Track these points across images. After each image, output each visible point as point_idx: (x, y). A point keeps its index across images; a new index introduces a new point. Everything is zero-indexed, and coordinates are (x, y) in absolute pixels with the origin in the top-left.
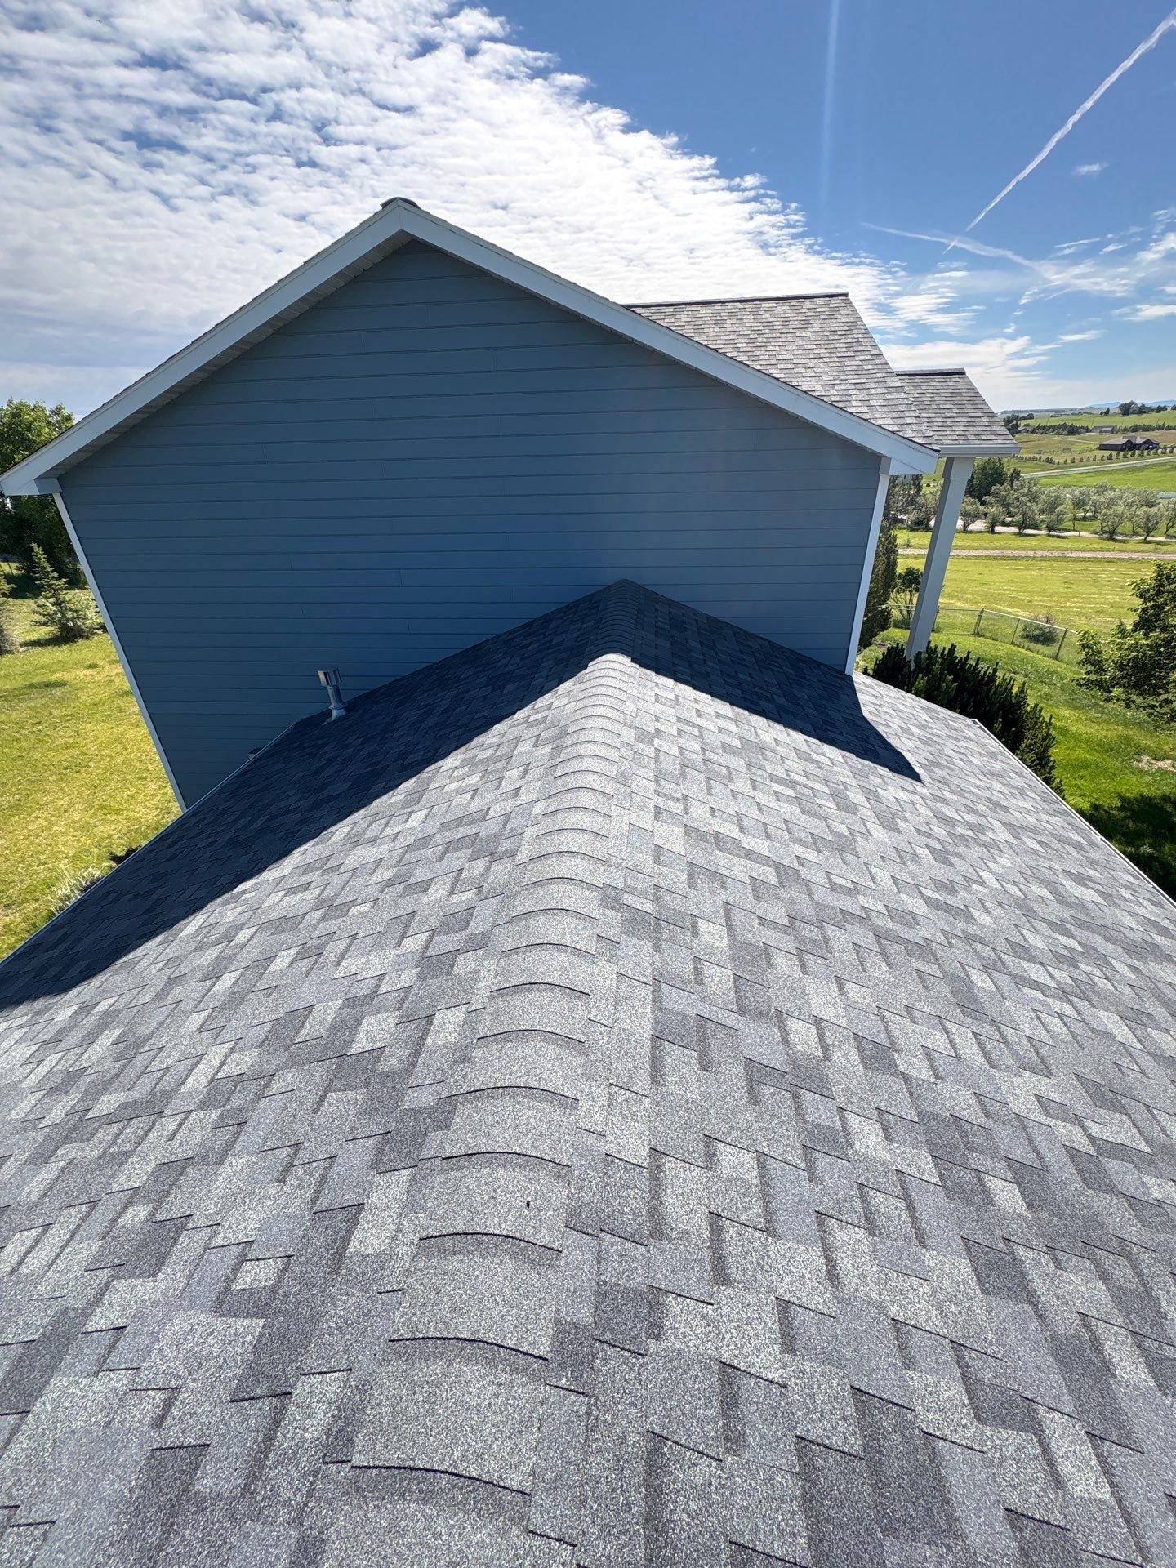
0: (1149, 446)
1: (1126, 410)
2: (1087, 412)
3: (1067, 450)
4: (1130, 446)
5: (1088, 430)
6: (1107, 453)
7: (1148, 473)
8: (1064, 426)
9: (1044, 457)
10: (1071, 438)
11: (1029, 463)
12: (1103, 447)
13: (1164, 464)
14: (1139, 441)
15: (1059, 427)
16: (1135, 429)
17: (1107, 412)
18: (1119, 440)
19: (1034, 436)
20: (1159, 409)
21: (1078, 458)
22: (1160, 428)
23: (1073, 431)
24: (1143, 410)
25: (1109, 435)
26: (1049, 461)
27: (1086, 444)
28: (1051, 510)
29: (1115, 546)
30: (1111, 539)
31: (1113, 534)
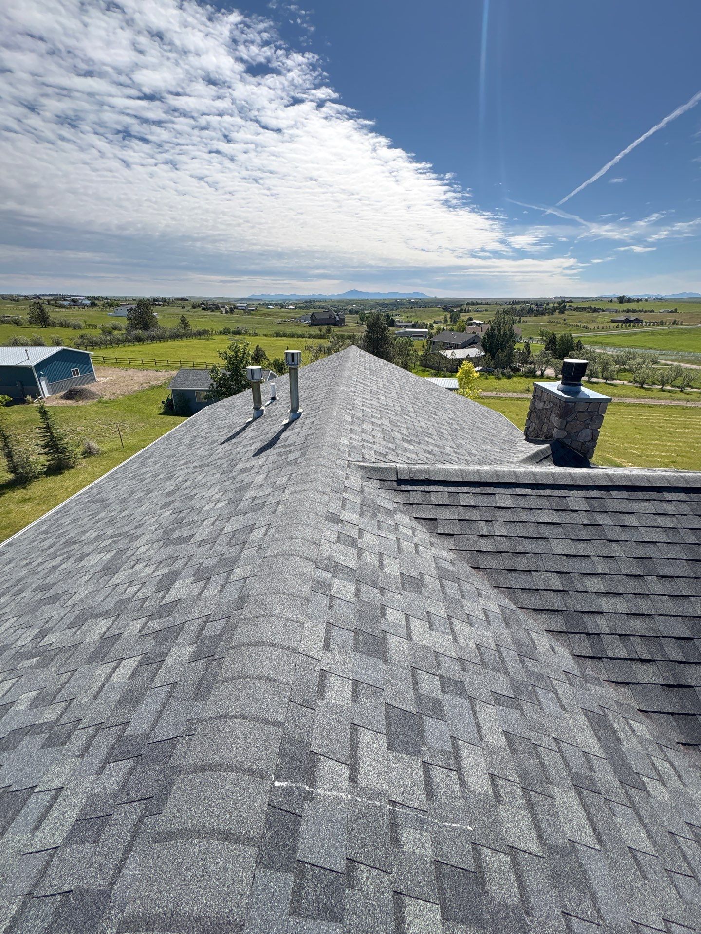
0: (638, 321)
1: (621, 300)
2: (599, 299)
3: (594, 322)
4: (627, 321)
5: (603, 311)
6: (616, 324)
7: (639, 336)
8: (590, 308)
9: (583, 325)
10: (595, 315)
11: (574, 328)
12: (613, 321)
13: (646, 332)
14: (632, 319)
15: (588, 308)
16: (628, 311)
17: (611, 301)
18: (622, 317)
19: (575, 313)
20: (639, 300)
21: (601, 326)
22: (641, 311)
23: (595, 311)
24: (630, 300)
25: (615, 314)
26: (585, 327)
27: (604, 318)
28: (605, 369)
29: (648, 393)
30: (642, 387)
31: (642, 383)
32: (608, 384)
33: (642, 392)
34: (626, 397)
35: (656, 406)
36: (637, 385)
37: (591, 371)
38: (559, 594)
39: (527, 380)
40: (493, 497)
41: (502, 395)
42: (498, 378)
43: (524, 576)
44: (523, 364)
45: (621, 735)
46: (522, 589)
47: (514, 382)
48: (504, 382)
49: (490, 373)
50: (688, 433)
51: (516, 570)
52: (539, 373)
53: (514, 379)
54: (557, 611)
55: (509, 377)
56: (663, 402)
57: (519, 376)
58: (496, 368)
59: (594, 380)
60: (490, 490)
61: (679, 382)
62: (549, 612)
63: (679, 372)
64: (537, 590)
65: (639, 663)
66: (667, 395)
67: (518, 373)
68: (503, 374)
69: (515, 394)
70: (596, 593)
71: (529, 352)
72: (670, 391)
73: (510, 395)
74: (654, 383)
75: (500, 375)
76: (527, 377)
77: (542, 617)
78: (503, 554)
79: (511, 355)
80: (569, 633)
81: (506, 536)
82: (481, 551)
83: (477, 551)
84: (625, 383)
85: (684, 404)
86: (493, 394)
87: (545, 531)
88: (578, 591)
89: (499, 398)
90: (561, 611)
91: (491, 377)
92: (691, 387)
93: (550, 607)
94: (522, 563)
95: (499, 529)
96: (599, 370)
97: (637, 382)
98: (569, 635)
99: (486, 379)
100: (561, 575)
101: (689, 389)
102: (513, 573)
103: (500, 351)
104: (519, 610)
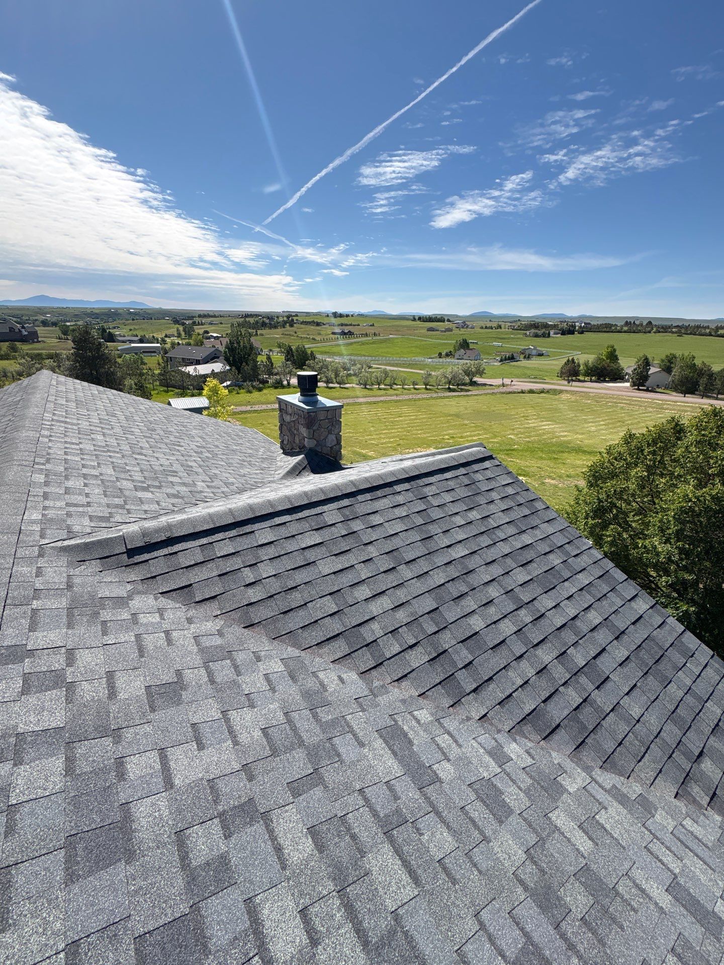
0: (350, 333)
1: (335, 315)
2: (318, 314)
3: (319, 334)
4: (343, 333)
5: (324, 324)
6: (336, 336)
7: (354, 346)
8: (313, 322)
9: (311, 337)
10: (318, 328)
11: (305, 340)
12: (333, 333)
13: (359, 342)
14: (346, 331)
16: (342, 325)
17: (328, 316)
18: (338, 330)
19: (302, 326)
20: (347, 316)
21: (325, 338)
22: (351, 325)
23: (318, 324)
24: (341, 316)
25: (333, 327)
26: (313, 339)
27: (326, 331)
28: (337, 375)
29: (370, 393)
30: (366, 388)
31: (365, 385)
32: (342, 388)
33: (367, 392)
34: (357, 397)
35: (378, 402)
36: (362, 386)
37: (326, 377)
38: (336, 617)
39: (276, 390)
40: (252, 535)
41: (256, 408)
42: (250, 392)
43: (301, 613)
44: (269, 375)
45: (411, 735)
46: (301, 628)
47: (265, 394)
48: (256, 394)
49: (240, 387)
50: (401, 421)
51: (292, 610)
52: (285, 383)
53: (265, 391)
54: (338, 635)
55: (260, 390)
56: (382, 399)
57: (269, 387)
58: (244, 381)
59: (331, 385)
60: (248, 528)
61: (388, 381)
62: (332, 640)
63: (386, 373)
64: (316, 621)
65: (409, 651)
66: (383, 392)
67: (266, 385)
68: (253, 387)
69: (269, 406)
70: (365, 600)
71: (272, 364)
72: (384, 389)
73: (264, 407)
74: (373, 384)
75: (251, 388)
76: (276, 388)
77: (325, 649)
78: (275, 597)
79: (255, 367)
80: (352, 653)
81: (275, 575)
82: (251, 604)
83: (247, 605)
84: (354, 385)
85: (394, 398)
86: (249, 408)
87: (311, 555)
88: (351, 606)
89: (255, 411)
90: (341, 633)
91: (242, 391)
92: (397, 385)
93: (332, 635)
94: (296, 598)
95: (266, 570)
96: (333, 376)
97: (361, 384)
98: (352, 655)
99: (238, 393)
100: (335, 595)
101: (395, 387)
102: (290, 614)
103: (244, 364)
104: (303, 654)
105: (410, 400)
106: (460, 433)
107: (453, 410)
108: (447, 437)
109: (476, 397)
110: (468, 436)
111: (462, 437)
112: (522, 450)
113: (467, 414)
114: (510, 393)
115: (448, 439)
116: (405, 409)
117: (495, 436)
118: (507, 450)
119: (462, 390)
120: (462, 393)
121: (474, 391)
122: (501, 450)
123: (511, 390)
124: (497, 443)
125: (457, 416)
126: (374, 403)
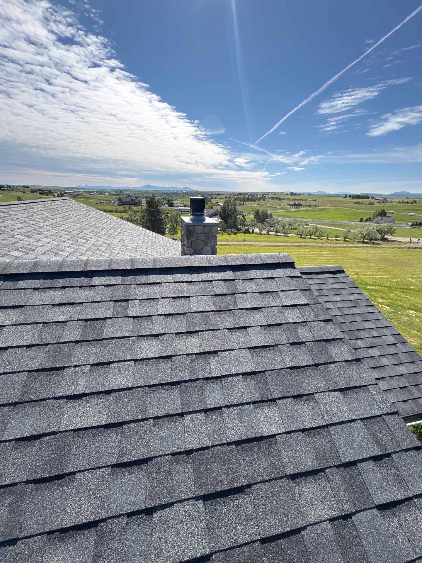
0: (299, 205)
1: (292, 194)
2: (281, 194)
3: (280, 205)
4: (295, 205)
5: (284, 199)
6: (290, 206)
7: (301, 212)
8: (277, 198)
9: (274, 206)
10: (280, 201)
11: (271, 208)
12: (288, 205)
13: (304, 210)
14: (297, 203)
15: (276, 198)
16: (295, 200)
17: (287, 194)
18: (292, 203)
19: (270, 200)
20: (300, 194)
21: (283, 207)
22: (301, 200)
23: (280, 199)
24: (295, 194)
25: (289, 201)
26: (276, 208)
27: (284, 203)
28: (284, 228)
29: (304, 240)
30: (301, 237)
31: (301, 235)
32: (285, 236)
33: (301, 240)
34: (294, 242)
35: (307, 246)
36: (299, 236)
37: (277, 229)
39: (245, 235)
41: (230, 243)
42: (229, 234)
44: (242, 226)
47: (238, 236)
48: (232, 236)
49: (224, 231)
50: (321, 259)
52: (251, 231)
53: (238, 235)
55: (235, 234)
56: (310, 244)
57: (241, 233)
58: (227, 228)
59: (278, 234)
61: (317, 234)
63: (317, 229)
66: (312, 240)
67: (240, 231)
68: (232, 232)
69: (237, 243)
71: (245, 220)
72: (314, 239)
73: (235, 243)
74: (307, 235)
75: (230, 232)
76: (245, 233)
79: (235, 221)
84: (294, 235)
85: (320, 245)
86: (226, 243)
89: (229, 245)
91: (225, 233)
92: (323, 236)
96: (281, 228)
97: (299, 235)
99: (223, 235)
101: (322, 238)
103: (229, 219)
105: (331, 247)
106: (365, 272)
107: (363, 256)
108: (353, 273)
109: (385, 249)
110: (370, 275)
111: (365, 275)
112: (418, 291)
113: (374, 260)
114: (415, 248)
115: (354, 275)
116: (325, 252)
117: (395, 278)
118: (403, 289)
119: (374, 243)
120: (373, 245)
121: (384, 244)
122: (398, 288)
123: (416, 246)
124: (395, 282)
125: (365, 260)
126: (305, 246)
